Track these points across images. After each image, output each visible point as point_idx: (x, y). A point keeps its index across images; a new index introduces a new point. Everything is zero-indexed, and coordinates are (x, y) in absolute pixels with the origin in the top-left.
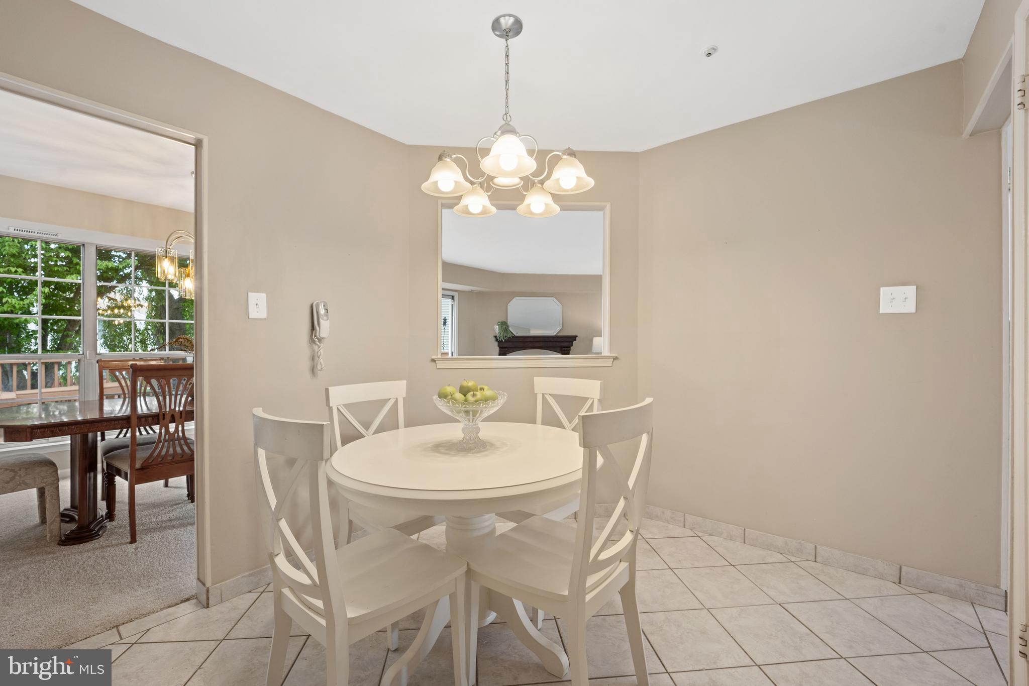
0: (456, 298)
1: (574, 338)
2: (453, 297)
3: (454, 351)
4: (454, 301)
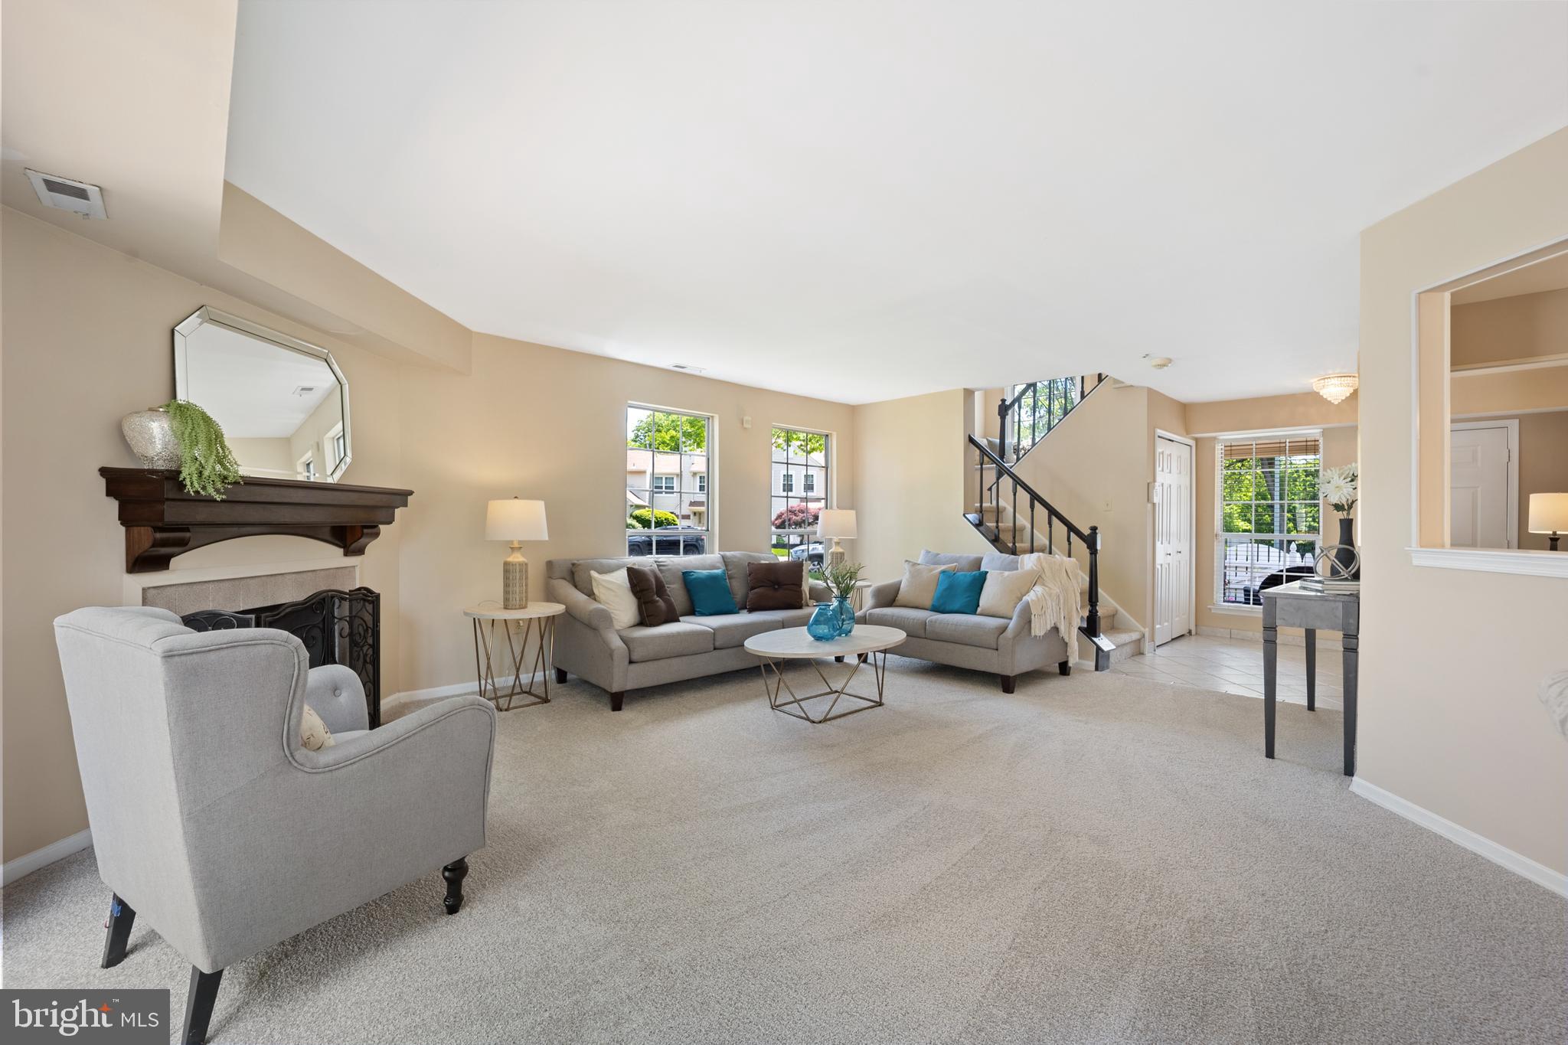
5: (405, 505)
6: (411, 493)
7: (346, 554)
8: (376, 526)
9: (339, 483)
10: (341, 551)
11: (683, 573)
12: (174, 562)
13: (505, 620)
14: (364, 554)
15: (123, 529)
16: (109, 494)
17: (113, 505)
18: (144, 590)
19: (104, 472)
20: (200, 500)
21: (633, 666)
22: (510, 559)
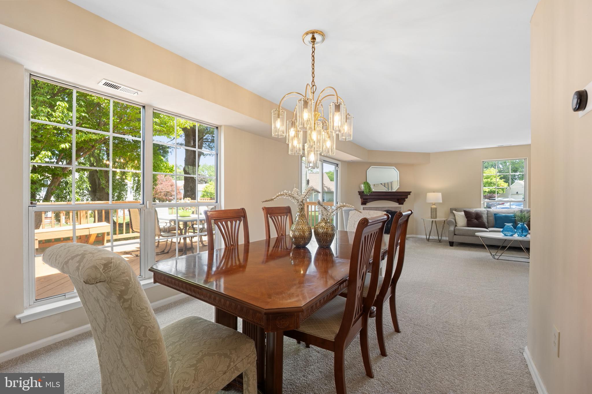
0: (340, 166)
1: (409, 193)
2: (337, 164)
3: (339, 201)
4: (338, 168)
5: (410, 195)
6: (411, 192)
7: (399, 204)
8: (405, 199)
9: (397, 191)
10: (398, 204)
11: (495, 214)
12: (367, 204)
13: (435, 221)
14: (403, 204)
15: (361, 199)
16: (359, 195)
17: (359, 196)
18: (363, 208)
19: (358, 192)
20: (367, 195)
21: (455, 236)
22: (432, 207)
